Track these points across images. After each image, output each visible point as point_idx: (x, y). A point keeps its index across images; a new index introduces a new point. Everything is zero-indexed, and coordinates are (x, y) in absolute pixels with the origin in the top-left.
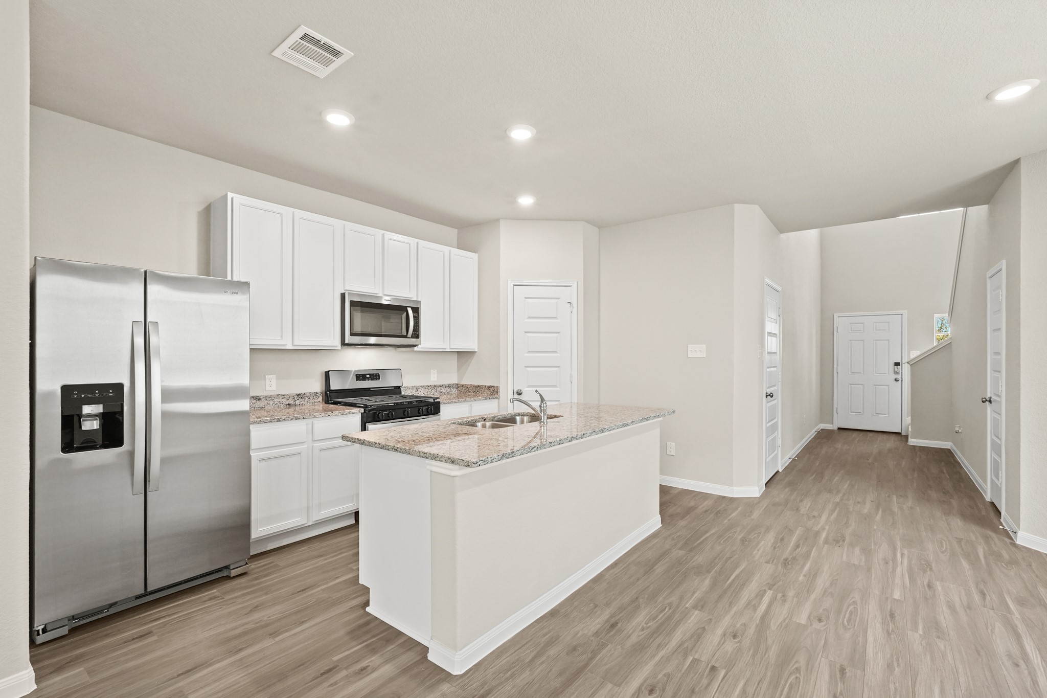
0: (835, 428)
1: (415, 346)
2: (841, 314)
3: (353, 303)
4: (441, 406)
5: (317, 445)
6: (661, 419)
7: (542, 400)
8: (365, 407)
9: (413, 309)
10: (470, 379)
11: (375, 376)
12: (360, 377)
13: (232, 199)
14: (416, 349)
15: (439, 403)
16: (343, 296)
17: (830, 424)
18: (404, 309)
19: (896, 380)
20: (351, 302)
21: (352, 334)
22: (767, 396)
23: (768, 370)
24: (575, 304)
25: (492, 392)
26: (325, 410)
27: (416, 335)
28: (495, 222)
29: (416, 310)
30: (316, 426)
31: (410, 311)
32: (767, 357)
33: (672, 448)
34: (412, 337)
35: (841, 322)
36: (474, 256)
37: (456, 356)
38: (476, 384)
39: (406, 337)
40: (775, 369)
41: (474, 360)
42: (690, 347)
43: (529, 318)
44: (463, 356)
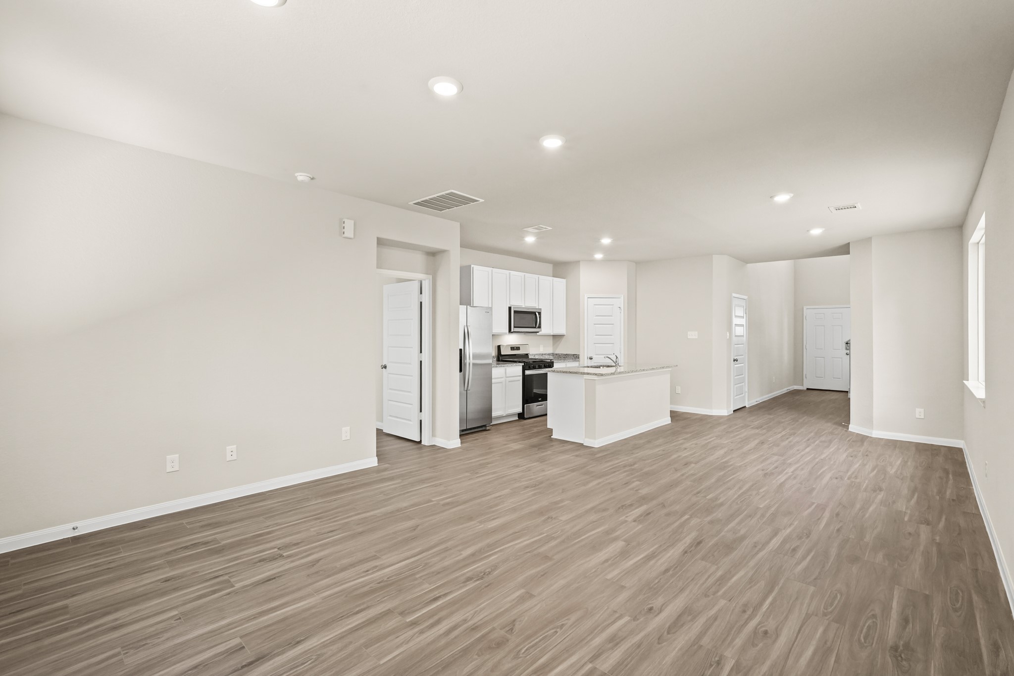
0: (805, 389)
1: (538, 332)
2: (808, 307)
3: (515, 312)
4: (554, 364)
5: (507, 379)
6: (670, 369)
7: (617, 358)
8: (524, 362)
9: (538, 312)
10: (560, 350)
11: (518, 348)
12: (512, 348)
13: (473, 268)
14: (538, 334)
15: (553, 362)
16: (510, 308)
17: (801, 386)
18: (534, 313)
19: (847, 354)
20: (514, 311)
21: (515, 327)
22: (734, 361)
23: (736, 346)
24: (622, 308)
25: (576, 357)
26: (498, 364)
27: (540, 327)
28: (577, 263)
29: (540, 313)
30: (507, 371)
31: (537, 314)
32: (734, 338)
33: (679, 390)
34: (538, 328)
35: (808, 312)
36: (564, 281)
37: (552, 338)
38: (565, 353)
39: (535, 328)
40: (742, 345)
41: (564, 339)
42: (689, 333)
43: (596, 316)
44: (557, 337)
